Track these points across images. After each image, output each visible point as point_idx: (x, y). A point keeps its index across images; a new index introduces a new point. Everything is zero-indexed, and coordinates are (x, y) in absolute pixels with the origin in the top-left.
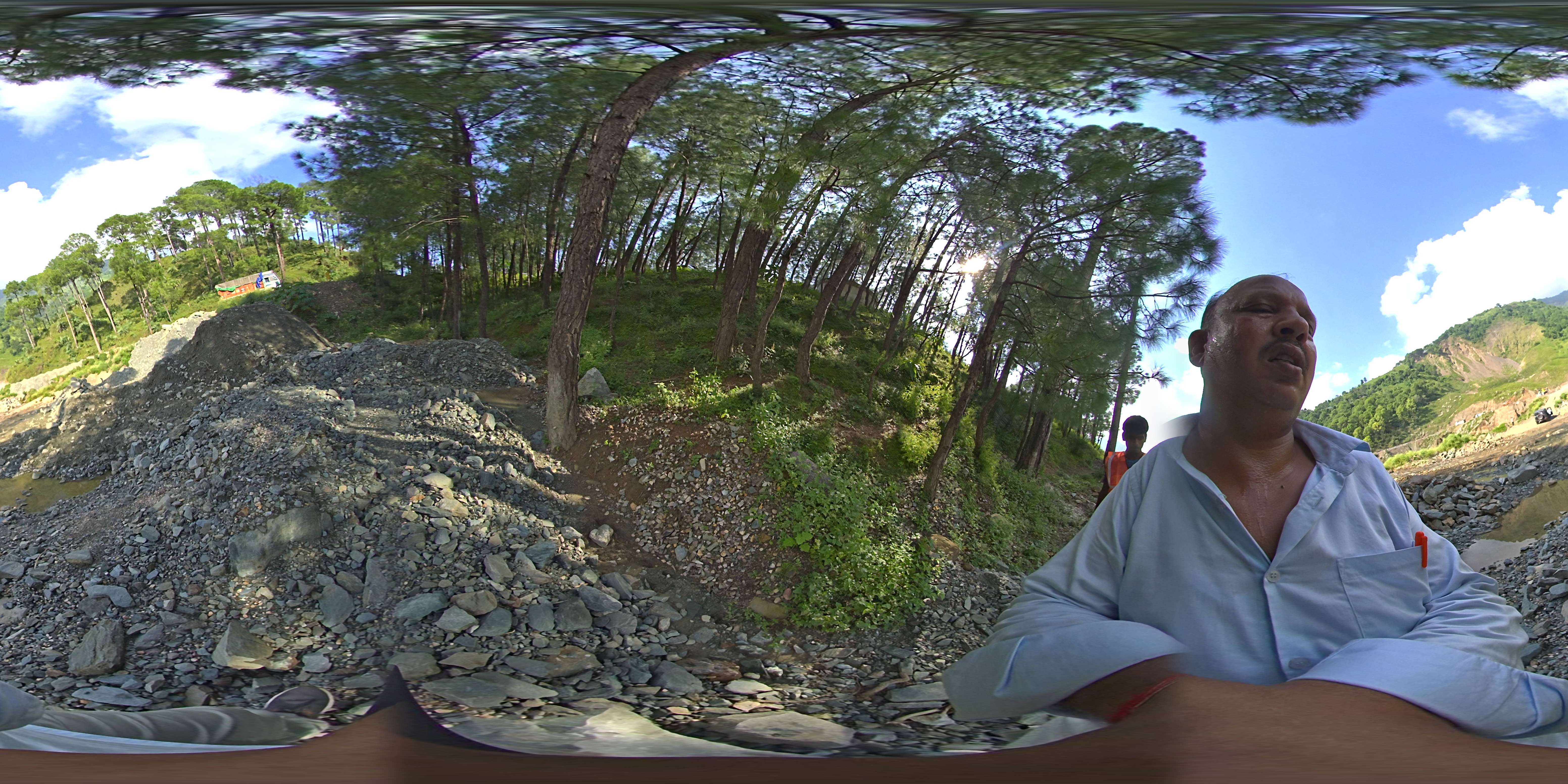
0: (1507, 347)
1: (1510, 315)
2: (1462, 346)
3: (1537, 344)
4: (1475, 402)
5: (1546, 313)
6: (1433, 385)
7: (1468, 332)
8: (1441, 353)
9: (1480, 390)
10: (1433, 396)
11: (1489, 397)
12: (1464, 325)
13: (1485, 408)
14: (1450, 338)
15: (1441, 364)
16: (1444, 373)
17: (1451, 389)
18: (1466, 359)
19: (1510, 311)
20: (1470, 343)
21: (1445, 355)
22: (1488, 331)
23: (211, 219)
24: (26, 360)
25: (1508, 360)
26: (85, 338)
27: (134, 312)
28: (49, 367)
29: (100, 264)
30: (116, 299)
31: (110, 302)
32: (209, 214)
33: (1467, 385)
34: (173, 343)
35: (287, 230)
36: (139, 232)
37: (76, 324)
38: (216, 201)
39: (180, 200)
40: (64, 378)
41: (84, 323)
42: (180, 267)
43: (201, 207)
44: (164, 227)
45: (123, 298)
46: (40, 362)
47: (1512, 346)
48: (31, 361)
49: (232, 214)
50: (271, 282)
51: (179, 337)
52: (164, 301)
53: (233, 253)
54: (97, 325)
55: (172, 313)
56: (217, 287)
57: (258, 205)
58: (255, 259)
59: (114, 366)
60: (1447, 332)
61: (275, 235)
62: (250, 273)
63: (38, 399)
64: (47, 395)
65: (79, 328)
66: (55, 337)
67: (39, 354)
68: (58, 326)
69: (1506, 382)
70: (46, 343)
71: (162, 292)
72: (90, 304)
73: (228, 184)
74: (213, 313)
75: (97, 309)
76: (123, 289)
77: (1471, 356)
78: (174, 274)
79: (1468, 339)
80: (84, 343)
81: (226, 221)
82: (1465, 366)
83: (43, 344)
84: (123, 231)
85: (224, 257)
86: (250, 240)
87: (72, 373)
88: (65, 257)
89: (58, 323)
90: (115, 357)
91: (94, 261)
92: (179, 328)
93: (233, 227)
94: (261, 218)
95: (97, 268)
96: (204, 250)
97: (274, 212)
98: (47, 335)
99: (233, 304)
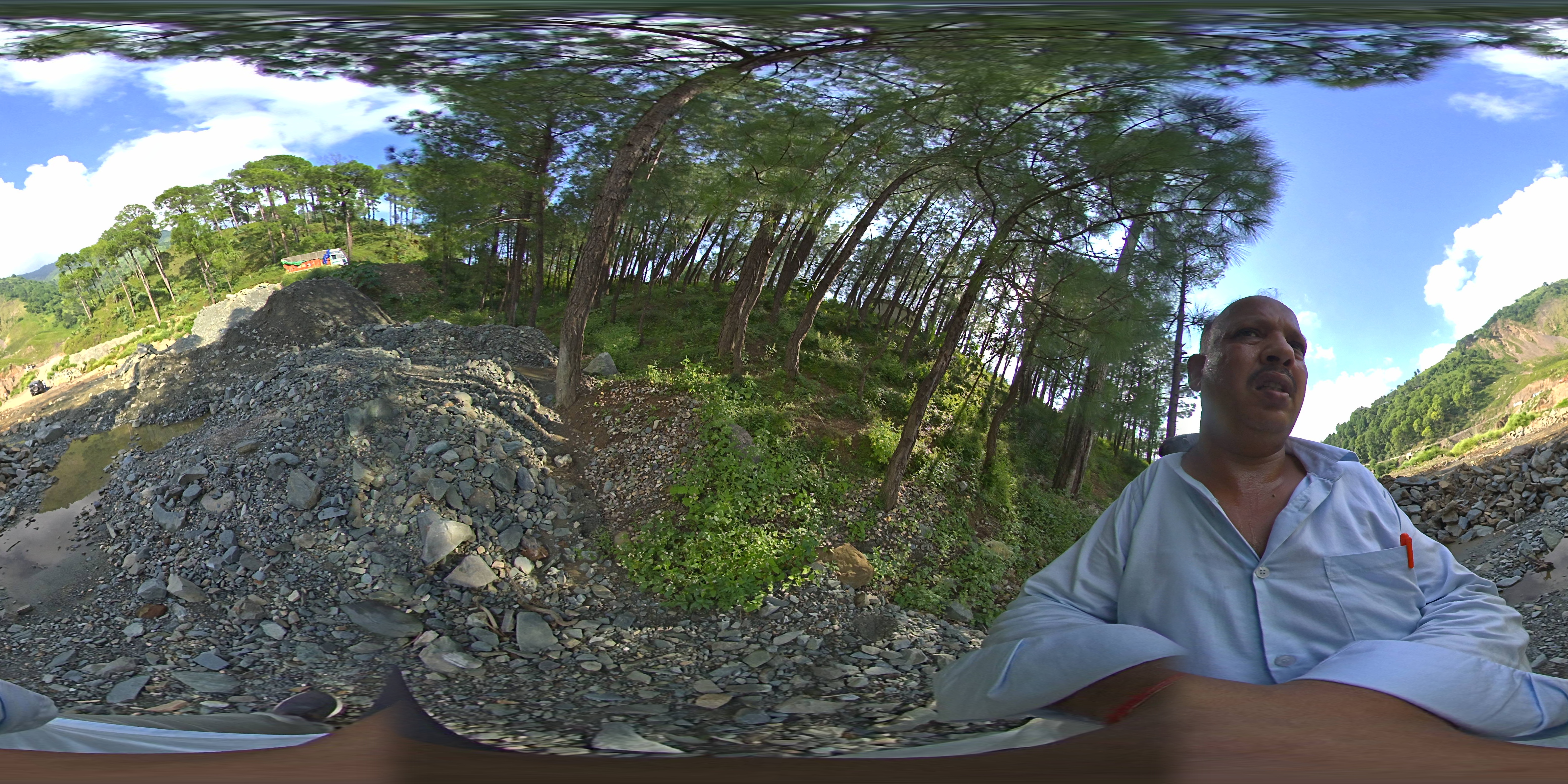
23: (278, 193)
24: (83, 331)
26: (143, 308)
27: (193, 282)
28: (107, 337)
29: (157, 235)
30: (174, 269)
31: (169, 272)
32: (277, 188)
34: (237, 312)
35: (359, 209)
36: (201, 203)
37: (133, 295)
38: (286, 176)
39: (247, 174)
40: (124, 347)
41: (142, 293)
42: (242, 239)
43: (270, 181)
44: (226, 199)
45: (182, 268)
46: (97, 332)
48: (88, 332)
49: (301, 190)
50: (338, 260)
51: (243, 307)
52: (226, 273)
53: (299, 228)
54: (155, 295)
55: (233, 284)
56: (283, 261)
57: (332, 183)
58: (323, 236)
59: (176, 334)
61: (345, 213)
62: (316, 249)
63: (101, 368)
64: (109, 364)
65: (136, 298)
66: (111, 308)
67: (96, 325)
68: (114, 297)
70: (102, 314)
71: (224, 263)
72: (148, 274)
73: (301, 160)
74: (279, 286)
75: (155, 279)
76: (180, 260)
78: (236, 246)
80: (142, 313)
81: (294, 196)
83: (100, 315)
84: (184, 202)
85: (290, 232)
86: (319, 215)
87: (133, 341)
88: (120, 228)
89: (114, 294)
90: (177, 325)
91: (150, 232)
92: (243, 298)
93: (302, 203)
94: (333, 196)
95: (153, 239)
96: (270, 224)
97: (349, 191)
98: (103, 305)
99: (299, 277)
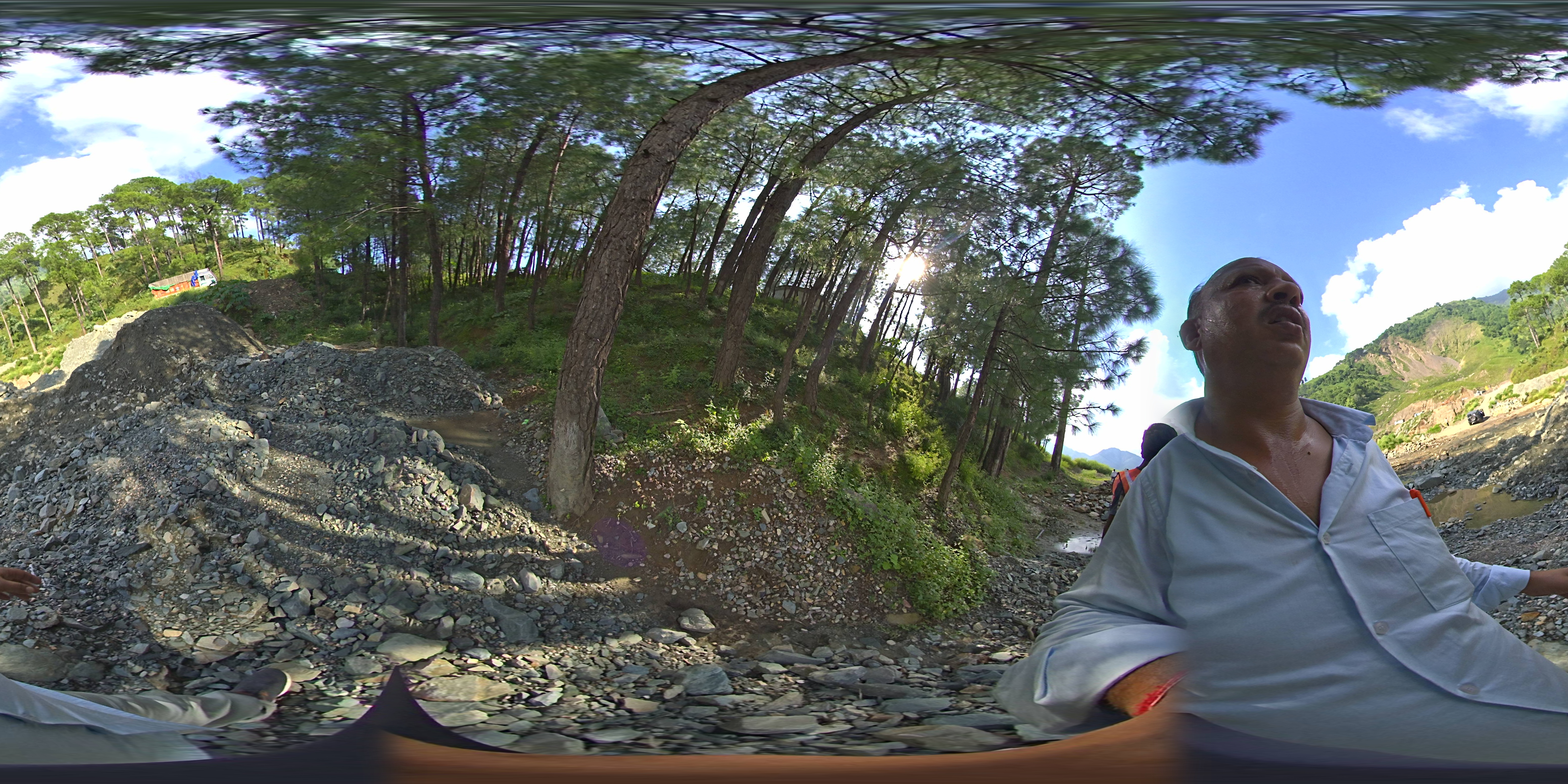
0: (1447, 346)
1: (1450, 314)
2: (1401, 345)
3: (1477, 343)
4: (1414, 402)
5: (1485, 312)
6: (1372, 384)
7: (1407, 331)
8: (1380, 352)
9: (1419, 389)
10: (1373, 396)
11: (1428, 396)
12: (1404, 325)
13: (1424, 407)
14: (1390, 338)
15: (1380, 364)
16: (1384, 372)
17: (1391, 388)
18: (1405, 358)
19: (1449, 310)
20: (1410, 342)
21: (1384, 354)
22: (1428, 330)
23: (149, 216)
25: (1448, 359)
26: (21, 338)
27: (71, 311)
29: (36, 263)
30: (53, 298)
31: (47, 301)
32: (146, 211)
33: (1407, 384)
35: (226, 227)
36: (76, 230)
37: (12, 324)
38: (152, 198)
39: (116, 197)
41: (20, 322)
42: (118, 265)
43: (137, 204)
44: (101, 225)
45: (60, 297)
47: (1451, 345)
49: (169, 211)
50: (206, 280)
52: (101, 301)
53: (171, 251)
54: (32, 324)
55: (107, 312)
56: (151, 286)
57: (195, 201)
58: (192, 256)
59: (46, 367)
60: (1386, 332)
61: (213, 232)
62: (186, 271)
65: (15, 328)
69: (1446, 381)
71: (98, 291)
72: (27, 303)
73: (165, 180)
75: (34, 308)
76: (59, 288)
77: (1411, 355)
78: (111, 273)
79: (1408, 338)
80: (20, 343)
81: (163, 218)
82: (1405, 365)
84: (60, 229)
85: (162, 255)
86: (189, 237)
90: (47, 357)
91: (30, 261)
92: (110, 329)
94: (198, 214)
95: (34, 267)
96: (141, 248)
97: (212, 208)
99: (167, 302)
